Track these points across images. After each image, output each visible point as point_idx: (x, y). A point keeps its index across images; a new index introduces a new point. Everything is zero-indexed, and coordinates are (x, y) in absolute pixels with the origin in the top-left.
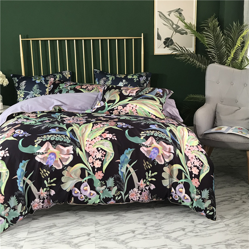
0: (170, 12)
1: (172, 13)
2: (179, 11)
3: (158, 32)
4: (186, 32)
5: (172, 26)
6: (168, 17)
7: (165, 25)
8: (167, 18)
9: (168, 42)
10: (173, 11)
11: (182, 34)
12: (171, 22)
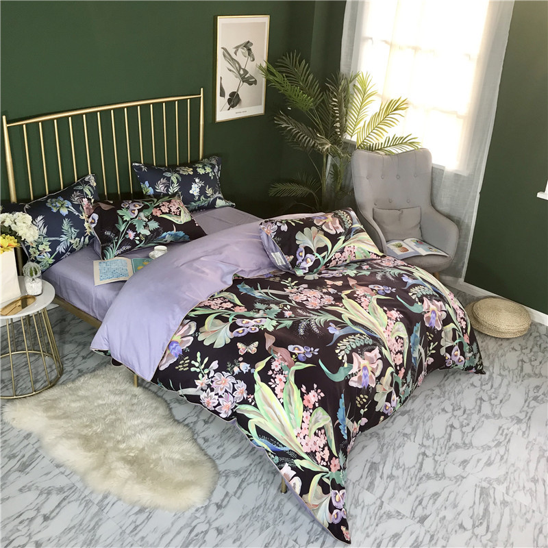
0: (237, 48)
1: (240, 50)
2: (247, 46)
3: (221, 84)
4: (256, 81)
5: (239, 72)
6: (234, 56)
7: (230, 70)
8: (233, 59)
9: (234, 100)
10: (241, 45)
11: (250, 84)
12: (237, 65)
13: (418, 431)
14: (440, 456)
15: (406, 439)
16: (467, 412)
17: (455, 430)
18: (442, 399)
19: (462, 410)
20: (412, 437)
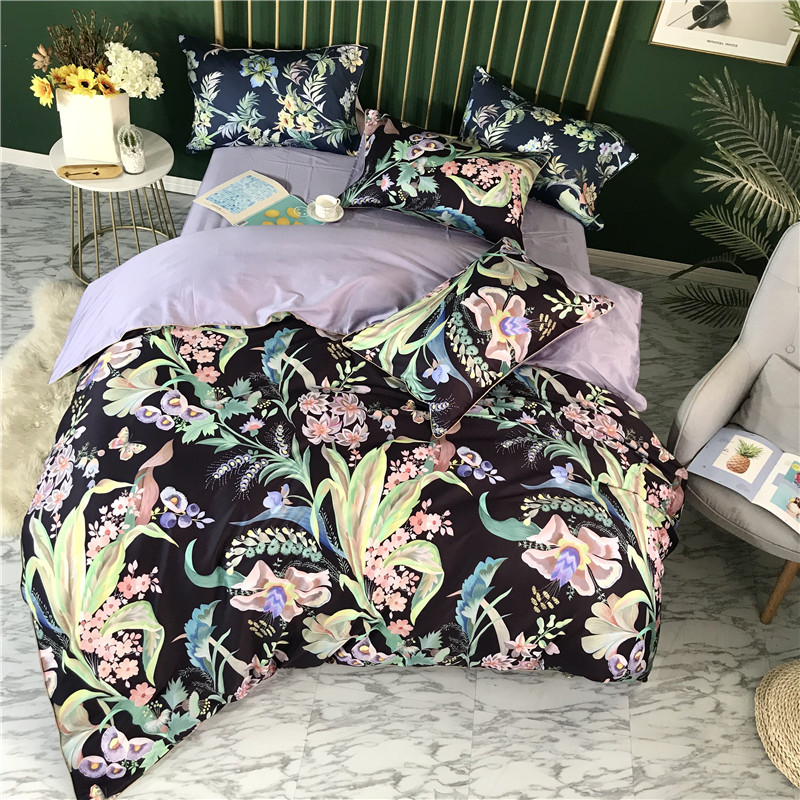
13: (345, 729)
14: (297, 788)
15: (308, 718)
16: (463, 790)
17: (391, 788)
18: (469, 733)
19: (463, 778)
20: (319, 726)
